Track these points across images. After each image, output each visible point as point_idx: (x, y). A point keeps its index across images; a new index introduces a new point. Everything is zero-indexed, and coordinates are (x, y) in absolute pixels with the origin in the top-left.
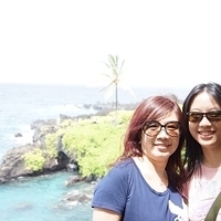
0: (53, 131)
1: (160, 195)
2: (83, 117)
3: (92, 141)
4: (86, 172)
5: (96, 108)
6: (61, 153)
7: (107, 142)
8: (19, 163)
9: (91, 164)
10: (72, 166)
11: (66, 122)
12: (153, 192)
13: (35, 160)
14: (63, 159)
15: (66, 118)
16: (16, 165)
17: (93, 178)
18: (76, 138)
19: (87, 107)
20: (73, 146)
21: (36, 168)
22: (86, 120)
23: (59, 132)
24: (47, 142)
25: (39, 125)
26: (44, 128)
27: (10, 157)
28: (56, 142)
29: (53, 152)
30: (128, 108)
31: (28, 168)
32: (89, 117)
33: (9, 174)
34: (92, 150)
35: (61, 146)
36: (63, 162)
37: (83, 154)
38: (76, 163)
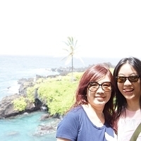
0: (32, 85)
1: (99, 129)
2: (51, 76)
3: (57, 92)
4: (53, 112)
5: (59, 71)
6: (37, 100)
7: (66, 92)
8: (10, 106)
9: (56, 106)
10: (44, 108)
11: (40, 80)
12: (95, 127)
13: (20, 104)
14: (38, 104)
15: (40, 77)
16: (8, 107)
17: (57, 116)
18: (46, 90)
19: (53, 70)
20: (44, 95)
21: (21, 109)
22: (53, 79)
23: (36, 86)
24: (28, 92)
25: (22, 82)
26: (26, 84)
27: (4, 102)
28: (34, 93)
29: (32, 99)
30: (79, 71)
31: (16, 109)
32: (55, 77)
33: (3, 113)
34: (56, 98)
35: (37, 95)
36: (38, 106)
37: (51, 101)
38: (46, 106)
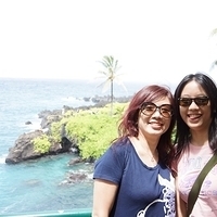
0: (58, 120)
1: (151, 169)
2: (83, 108)
3: (91, 128)
4: (85, 155)
5: (95, 101)
6: (64, 139)
7: (103, 129)
8: (29, 146)
9: (89, 148)
10: (74, 150)
11: (69, 112)
12: (145, 166)
13: (42, 144)
14: (66, 144)
15: (69, 109)
16: (26, 148)
17: (92, 160)
18: (77, 125)
19: (87, 100)
20: (74, 133)
21: (43, 151)
22: (86, 111)
23: (63, 121)
24: (52, 129)
25: (45, 115)
26: (50, 117)
27: (22, 141)
28: (61, 129)
29: (57, 138)
30: (122, 100)
31: (37, 151)
32: (88, 108)
33: (20, 156)
34: (91, 136)
35: (64, 132)
36: (66, 146)
37: (83, 140)
38: (77, 147)
